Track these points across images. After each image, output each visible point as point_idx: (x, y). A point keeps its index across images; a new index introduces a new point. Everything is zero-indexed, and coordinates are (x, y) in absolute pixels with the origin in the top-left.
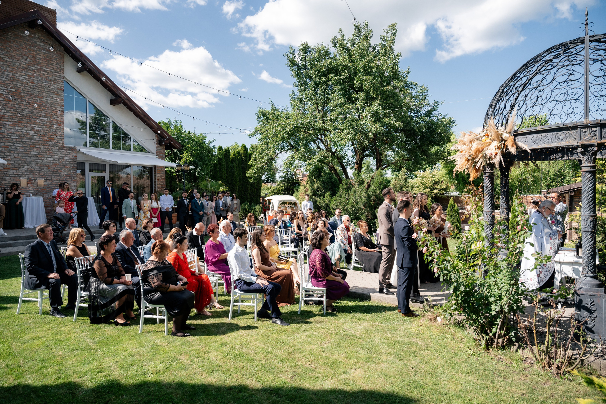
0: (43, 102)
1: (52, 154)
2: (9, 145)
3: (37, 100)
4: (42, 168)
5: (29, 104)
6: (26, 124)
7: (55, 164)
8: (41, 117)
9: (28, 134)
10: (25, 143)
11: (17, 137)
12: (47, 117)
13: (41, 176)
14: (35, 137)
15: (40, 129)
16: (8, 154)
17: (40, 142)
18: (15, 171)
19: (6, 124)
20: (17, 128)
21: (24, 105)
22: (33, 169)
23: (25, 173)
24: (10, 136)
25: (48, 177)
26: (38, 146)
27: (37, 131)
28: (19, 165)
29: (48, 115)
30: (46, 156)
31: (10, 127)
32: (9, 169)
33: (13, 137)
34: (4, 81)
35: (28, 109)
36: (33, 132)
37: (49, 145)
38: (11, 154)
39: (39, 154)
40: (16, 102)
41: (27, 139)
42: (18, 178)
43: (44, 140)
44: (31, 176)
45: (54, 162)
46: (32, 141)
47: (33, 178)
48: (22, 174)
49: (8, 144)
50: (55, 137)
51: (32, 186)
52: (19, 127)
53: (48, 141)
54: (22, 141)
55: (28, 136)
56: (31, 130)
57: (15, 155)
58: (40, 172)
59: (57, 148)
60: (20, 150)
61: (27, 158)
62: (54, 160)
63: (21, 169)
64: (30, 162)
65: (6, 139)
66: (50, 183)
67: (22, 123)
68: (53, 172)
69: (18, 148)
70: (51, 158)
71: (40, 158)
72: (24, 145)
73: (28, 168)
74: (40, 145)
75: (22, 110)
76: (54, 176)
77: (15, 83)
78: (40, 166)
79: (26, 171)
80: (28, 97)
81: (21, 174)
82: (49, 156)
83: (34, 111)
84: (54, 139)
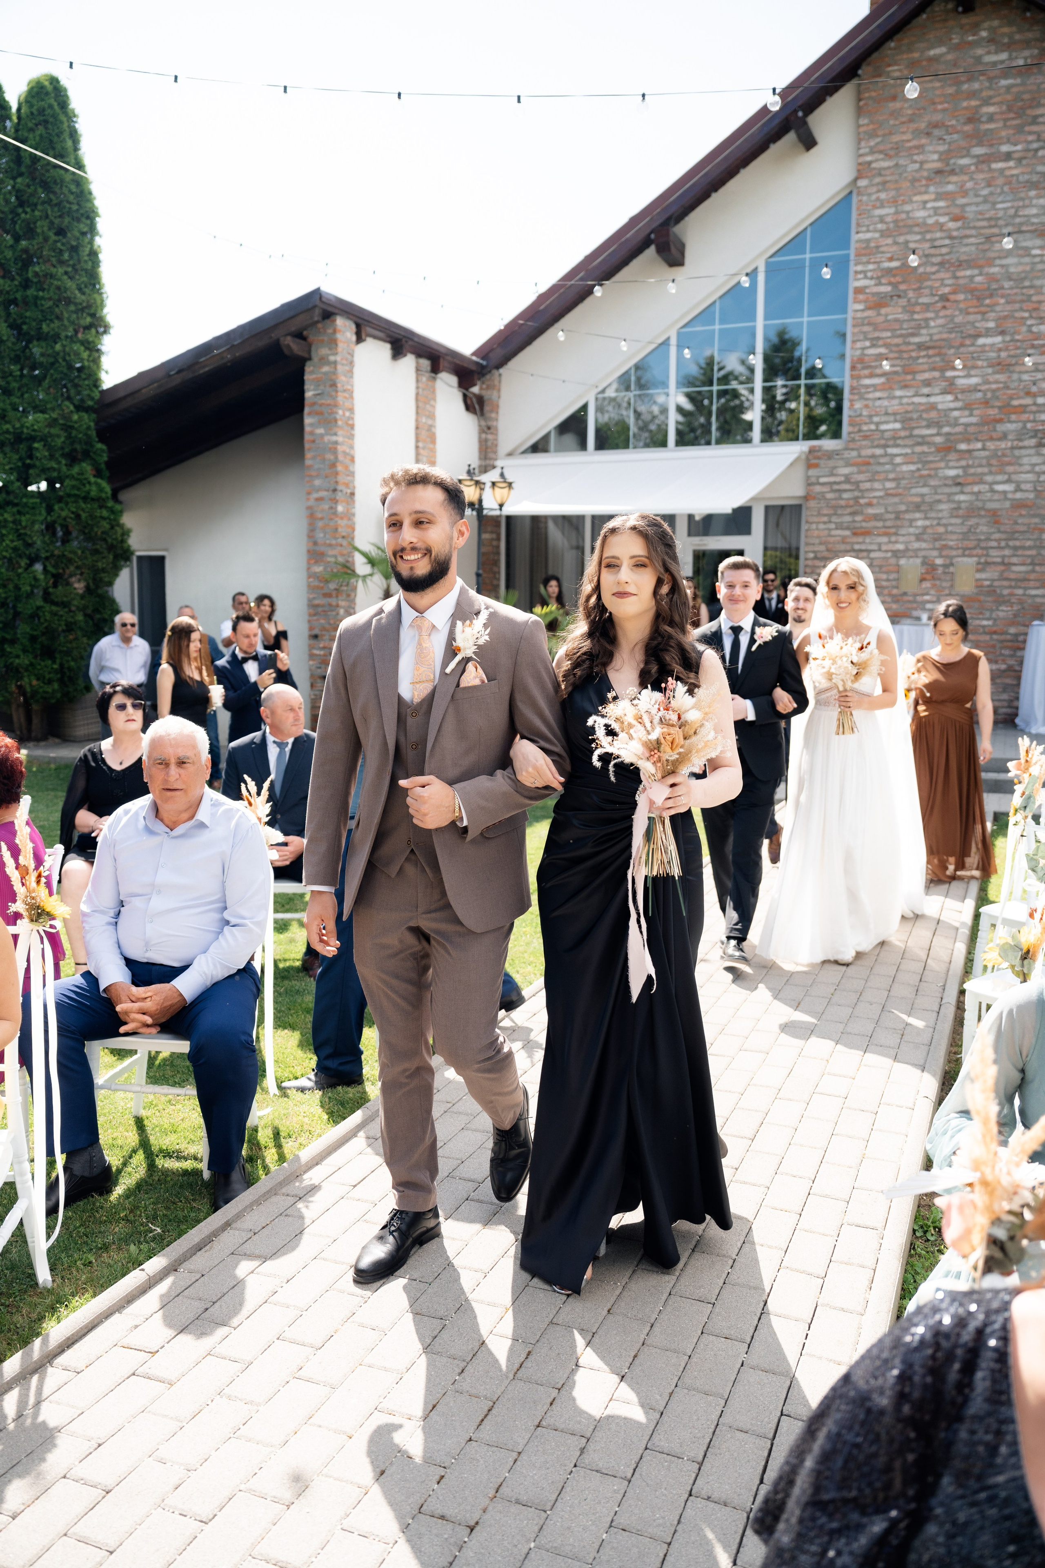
0: (992, 278)
1: (1010, 469)
2: (873, 456)
3: (972, 277)
4: (972, 522)
5: (944, 298)
6: (927, 375)
7: (1019, 505)
8: (978, 336)
9: (933, 407)
10: (923, 441)
11: (898, 426)
12: (1003, 333)
13: (966, 552)
14: (956, 414)
15: (974, 381)
16: (868, 485)
17: (971, 429)
18: (885, 539)
19: (867, 386)
20: (898, 393)
21: (927, 307)
22: (941, 530)
23: (916, 545)
24: (877, 424)
25: (993, 553)
26: (963, 446)
27: (963, 391)
28: (897, 518)
29: (1009, 325)
30: (989, 478)
31: (878, 394)
32: (867, 533)
33: (883, 427)
34: (868, 241)
35: (937, 317)
36: (950, 397)
37: (1004, 437)
38: (877, 485)
39: (966, 474)
40: (903, 302)
41: (928, 427)
42: (893, 561)
43: (987, 422)
44: (935, 553)
45: (1018, 495)
46: (946, 429)
47: (939, 561)
48: (907, 550)
49: (869, 452)
50: (1028, 401)
51: (934, 586)
52: (906, 387)
53: (1000, 421)
54: (911, 436)
55: (933, 414)
56: (944, 392)
57: (889, 485)
58: (965, 536)
59: (1033, 442)
60: (905, 468)
61: (925, 490)
62: (1018, 489)
63: (903, 531)
64: (932, 505)
65: (866, 437)
66: (996, 575)
67: (914, 373)
68: (1012, 535)
69: (898, 460)
70: (1008, 481)
71: (968, 489)
72: (918, 449)
73: (925, 528)
74: (968, 441)
75: (919, 327)
76: (1015, 548)
77: (901, 239)
78: (967, 517)
79: (919, 537)
80: (942, 275)
81: (901, 547)
82: (999, 478)
83: (959, 319)
84: (1023, 409)
